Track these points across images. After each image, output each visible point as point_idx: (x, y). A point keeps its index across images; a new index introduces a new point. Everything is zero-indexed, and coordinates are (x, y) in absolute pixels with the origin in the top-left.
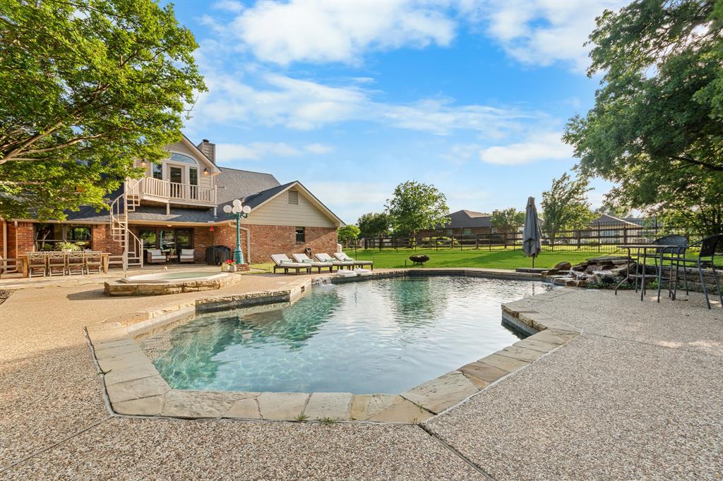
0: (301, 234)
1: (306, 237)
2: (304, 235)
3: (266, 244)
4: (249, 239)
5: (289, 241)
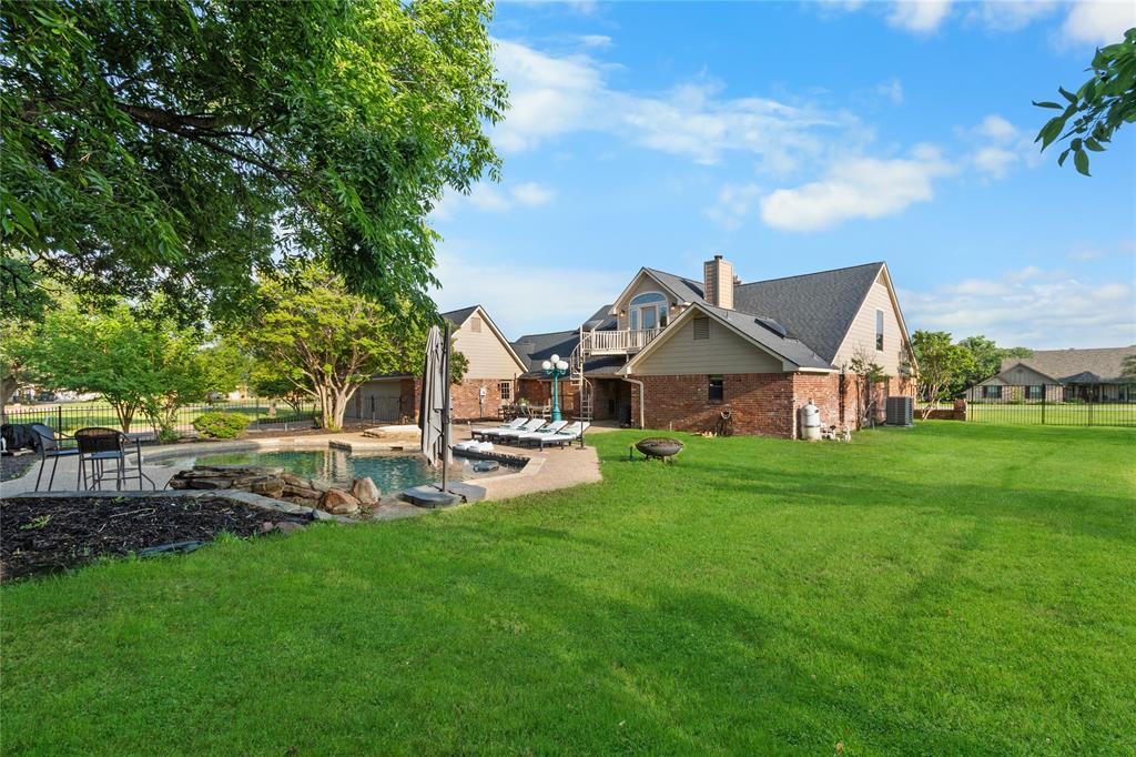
0: (717, 388)
1: (725, 392)
2: (722, 390)
3: (663, 402)
4: (642, 395)
5: (695, 398)
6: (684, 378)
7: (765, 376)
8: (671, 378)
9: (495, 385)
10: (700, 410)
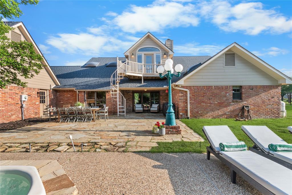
0: (238, 93)
1: (243, 95)
2: (241, 94)
4: (188, 98)
5: (225, 99)
6: (217, 88)
7: (267, 87)
8: (209, 88)
9: (34, 93)
10: (228, 105)
